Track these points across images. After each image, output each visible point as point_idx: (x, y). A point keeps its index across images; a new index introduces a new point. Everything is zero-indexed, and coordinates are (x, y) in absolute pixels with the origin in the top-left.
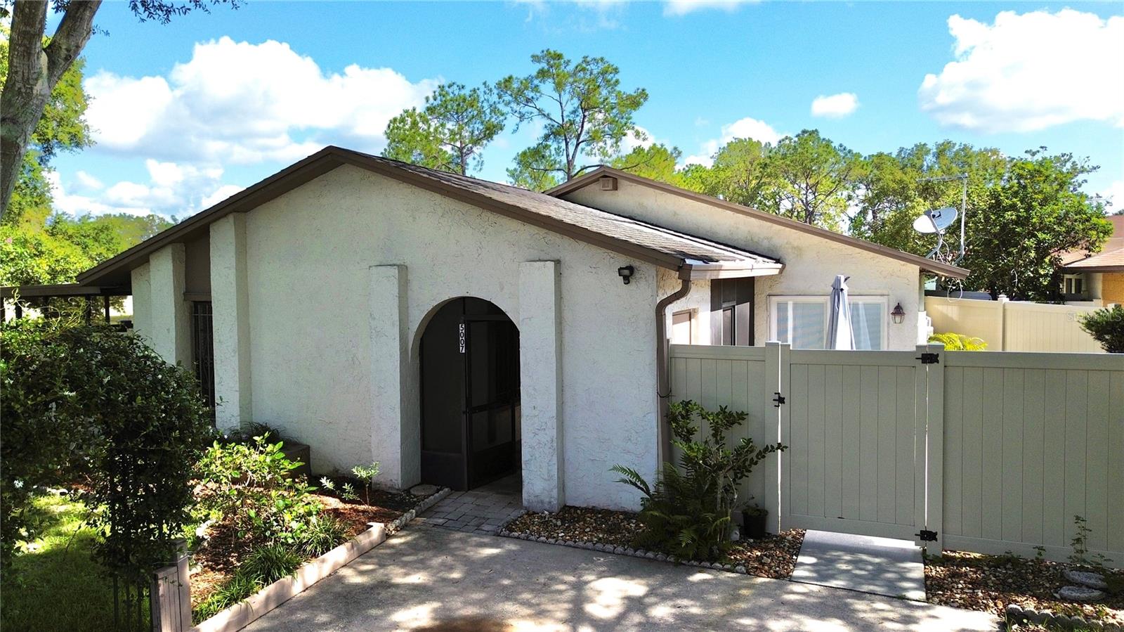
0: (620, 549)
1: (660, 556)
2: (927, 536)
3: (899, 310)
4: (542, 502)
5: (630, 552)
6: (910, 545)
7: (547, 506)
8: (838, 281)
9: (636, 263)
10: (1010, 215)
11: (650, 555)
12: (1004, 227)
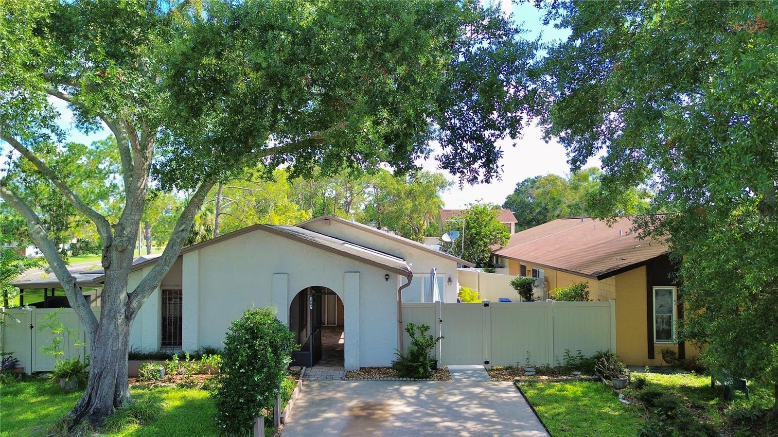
0: (393, 379)
1: (408, 379)
2: (487, 363)
3: (450, 280)
4: (353, 367)
5: (397, 379)
6: (482, 367)
7: (355, 368)
8: (433, 270)
9: (389, 273)
10: (474, 231)
11: (405, 379)
12: (471, 235)
